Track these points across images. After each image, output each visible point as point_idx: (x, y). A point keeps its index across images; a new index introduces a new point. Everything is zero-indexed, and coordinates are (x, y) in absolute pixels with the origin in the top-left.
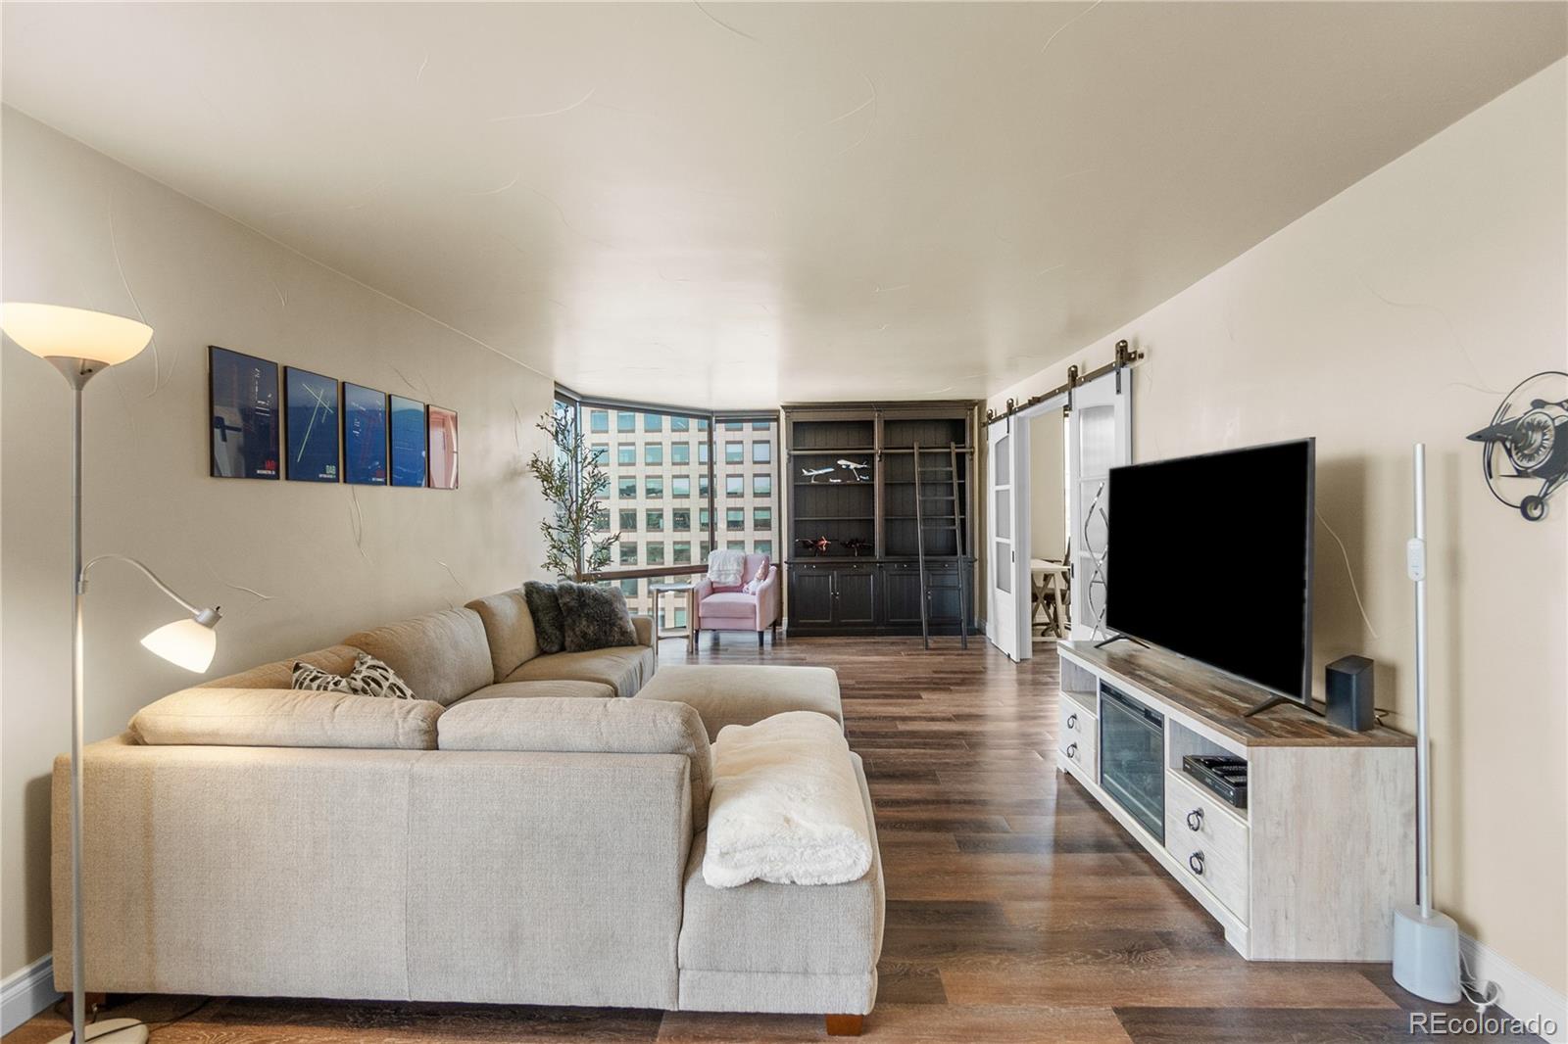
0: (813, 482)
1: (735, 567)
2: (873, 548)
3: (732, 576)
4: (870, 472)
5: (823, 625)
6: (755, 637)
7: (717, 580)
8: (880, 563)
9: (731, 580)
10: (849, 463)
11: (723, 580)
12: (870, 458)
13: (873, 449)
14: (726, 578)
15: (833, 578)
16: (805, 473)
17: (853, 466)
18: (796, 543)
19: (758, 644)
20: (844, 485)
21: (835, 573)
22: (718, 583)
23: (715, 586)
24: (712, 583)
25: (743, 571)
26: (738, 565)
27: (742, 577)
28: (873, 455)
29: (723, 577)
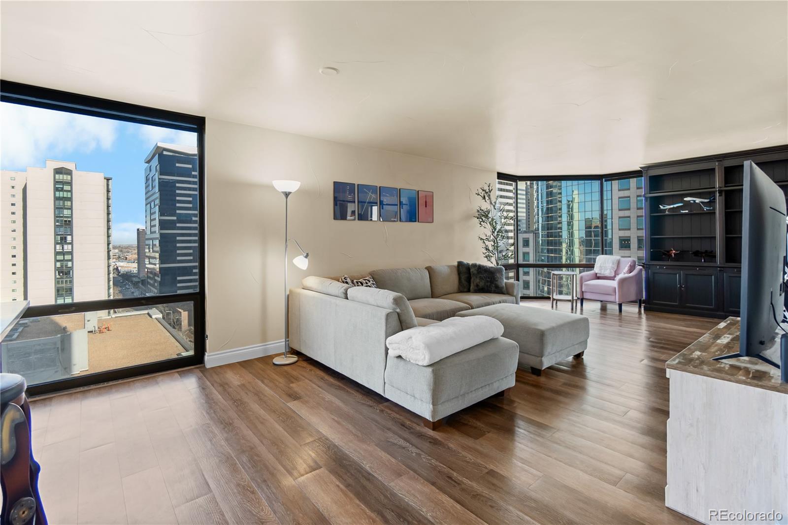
0: (667, 212)
1: (611, 265)
2: (715, 257)
3: (609, 270)
4: (712, 203)
5: (673, 306)
6: (617, 307)
7: (599, 272)
8: (719, 267)
9: (607, 273)
10: (694, 199)
11: (603, 272)
12: (711, 195)
13: (714, 188)
14: (604, 271)
15: (680, 276)
16: (661, 207)
17: (698, 200)
18: (651, 251)
19: (618, 311)
20: (691, 214)
21: (682, 272)
22: (600, 274)
23: (598, 275)
24: (596, 274)
25: (616, 268)
26: (613, 264)
27: (615, 272)
28: (714, 192)
29: (603, 270)
